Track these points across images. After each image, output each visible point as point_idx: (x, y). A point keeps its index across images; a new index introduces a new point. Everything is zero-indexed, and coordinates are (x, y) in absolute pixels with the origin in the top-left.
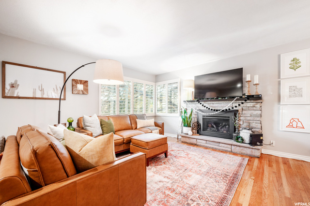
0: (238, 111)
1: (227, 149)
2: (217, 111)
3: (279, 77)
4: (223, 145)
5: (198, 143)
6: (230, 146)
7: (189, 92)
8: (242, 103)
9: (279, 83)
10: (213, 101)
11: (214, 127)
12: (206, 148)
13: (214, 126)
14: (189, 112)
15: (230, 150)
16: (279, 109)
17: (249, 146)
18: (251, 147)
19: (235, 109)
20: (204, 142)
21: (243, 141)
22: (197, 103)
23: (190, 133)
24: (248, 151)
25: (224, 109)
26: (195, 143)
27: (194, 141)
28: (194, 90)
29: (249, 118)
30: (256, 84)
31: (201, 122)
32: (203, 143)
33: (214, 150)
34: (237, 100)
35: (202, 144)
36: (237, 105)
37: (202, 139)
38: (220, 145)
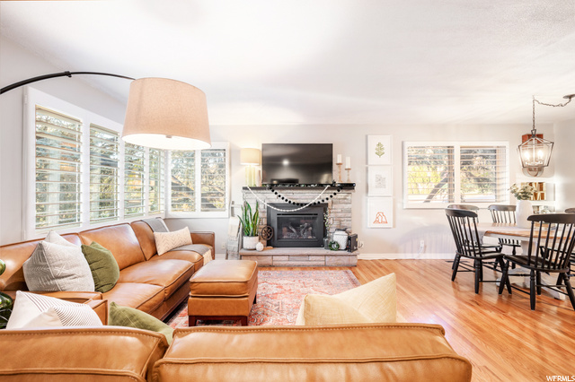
0: (327, 204)
1: (320, 263)
2: (302, 205)
3: (367, 163)
4: (314, 258)
5: (275, 263)
6: (323, 258)
7: (252, 171)
8: (335, 194)
9: (367, 171)
10: (293, 189)
11: (292, 232)
12: (291, 268)
13: (293, 230)
14: (253, 207)
15: (323, 263)
16: (367, 202)
17: (346, 252)
18: (350, 253)
19: (326, 201)
20: (286, 258)
21: (338, 248)
22: (270, 191)
23: (260, 246)
24: (345, 260)
25: (313, 201)
26: (270, 262)
27: (268, 260)
28: (260, 168)
29: (340, 215)
30: (349, 169)
31: (275, 225)
32: (283, 261)
33: (304, 268)
34: (329, 189)
35: (282, 263)
36: (329, 197)
37: (281, 254)
38: (311, 258)
